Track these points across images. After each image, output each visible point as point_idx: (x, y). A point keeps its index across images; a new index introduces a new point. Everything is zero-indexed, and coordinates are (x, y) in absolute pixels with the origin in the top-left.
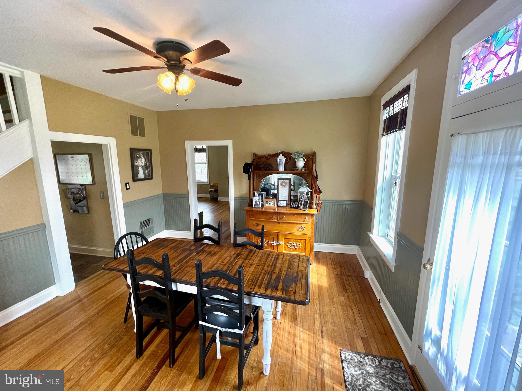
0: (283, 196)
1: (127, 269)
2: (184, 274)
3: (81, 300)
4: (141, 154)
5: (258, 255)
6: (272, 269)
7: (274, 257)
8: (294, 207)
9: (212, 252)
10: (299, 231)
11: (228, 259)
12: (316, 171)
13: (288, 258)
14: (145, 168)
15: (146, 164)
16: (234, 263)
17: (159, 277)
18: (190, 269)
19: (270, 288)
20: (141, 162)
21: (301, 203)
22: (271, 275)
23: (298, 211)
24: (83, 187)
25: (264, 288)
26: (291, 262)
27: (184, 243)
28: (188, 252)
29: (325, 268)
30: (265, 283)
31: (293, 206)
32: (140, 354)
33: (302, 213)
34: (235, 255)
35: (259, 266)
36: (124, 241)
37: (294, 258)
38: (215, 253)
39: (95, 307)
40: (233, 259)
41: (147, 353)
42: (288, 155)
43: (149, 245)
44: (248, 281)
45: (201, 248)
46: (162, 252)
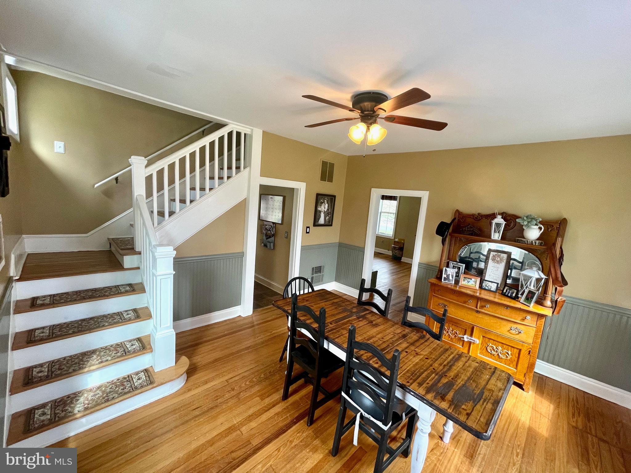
0: (493, 275)
1: (290, 311)
2: (338, 336)
3: (253, 326)
4: (326, 199)
5: (430, 345)
6: (445, 370)
7: (452, 356)
8: (509, 295)
9: (374, 323)
10: (510, 333)
11: (390, 337)
12: (561, 248)
13: (475, 364)
14: (326, 214)
15: (328, 209)
16: (396, 344)
17: (314, 329)
18: (345, 332)
19: (434, 392)
20: (324, 208)
21: (524, 292)
22: (441, 377)
23: (514, 303)
24: (274, 225)
25: (426, 389)
26: (477, 371)
27: (346, 302)
28: (349, 313)
29: (552, 407)
30: (428, 383)
31: (506, 294)
32: (285, 397)
33: (520, 308)
34: (400, 335)
35: (427, 360)
36: (293, 283)
37: (485, 369)
38: (377, 324)
39: (262, 336)
40: (395, 339)
41: (291, 399)
42: (511, 218)
43: (314, 293)
44: (408, 371)
45: (363, 314)
46: (323, 304)
